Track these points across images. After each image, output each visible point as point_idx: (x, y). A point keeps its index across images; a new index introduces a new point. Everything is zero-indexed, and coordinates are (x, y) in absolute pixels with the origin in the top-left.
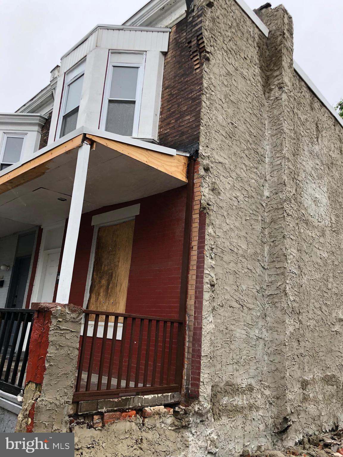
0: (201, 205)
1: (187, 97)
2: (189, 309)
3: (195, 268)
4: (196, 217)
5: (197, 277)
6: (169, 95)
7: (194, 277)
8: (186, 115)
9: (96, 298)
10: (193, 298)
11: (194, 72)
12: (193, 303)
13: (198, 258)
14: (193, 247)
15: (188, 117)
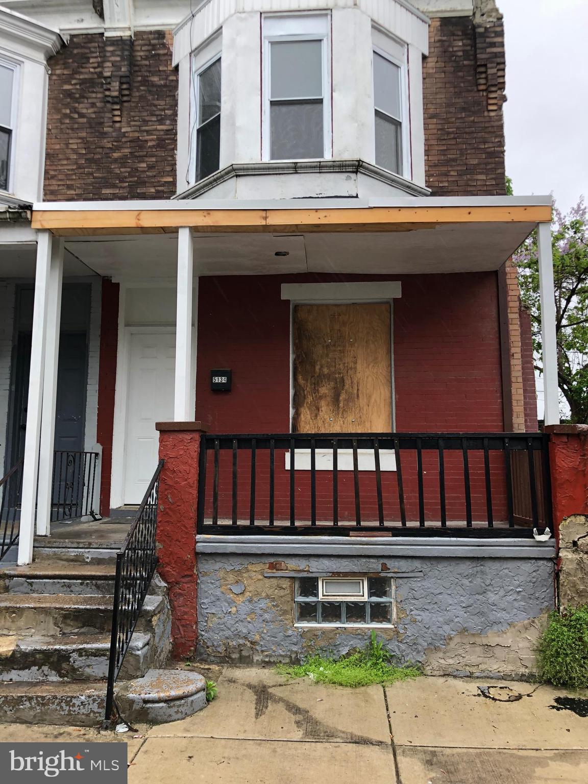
0: (520, 303)
1: (475, 146)
2: (517, 428)
3: (520, 380)
4: (513, 316)
5: (525, 391)
6: (438, 130)
7: (521, 391)
8: (479, 172)
9: (311, 414)
10: (522, 415)
11: (486, 114)
12: (523, 421)
13: (522, 369)
14: (513, 355)
15: (483, 177)
